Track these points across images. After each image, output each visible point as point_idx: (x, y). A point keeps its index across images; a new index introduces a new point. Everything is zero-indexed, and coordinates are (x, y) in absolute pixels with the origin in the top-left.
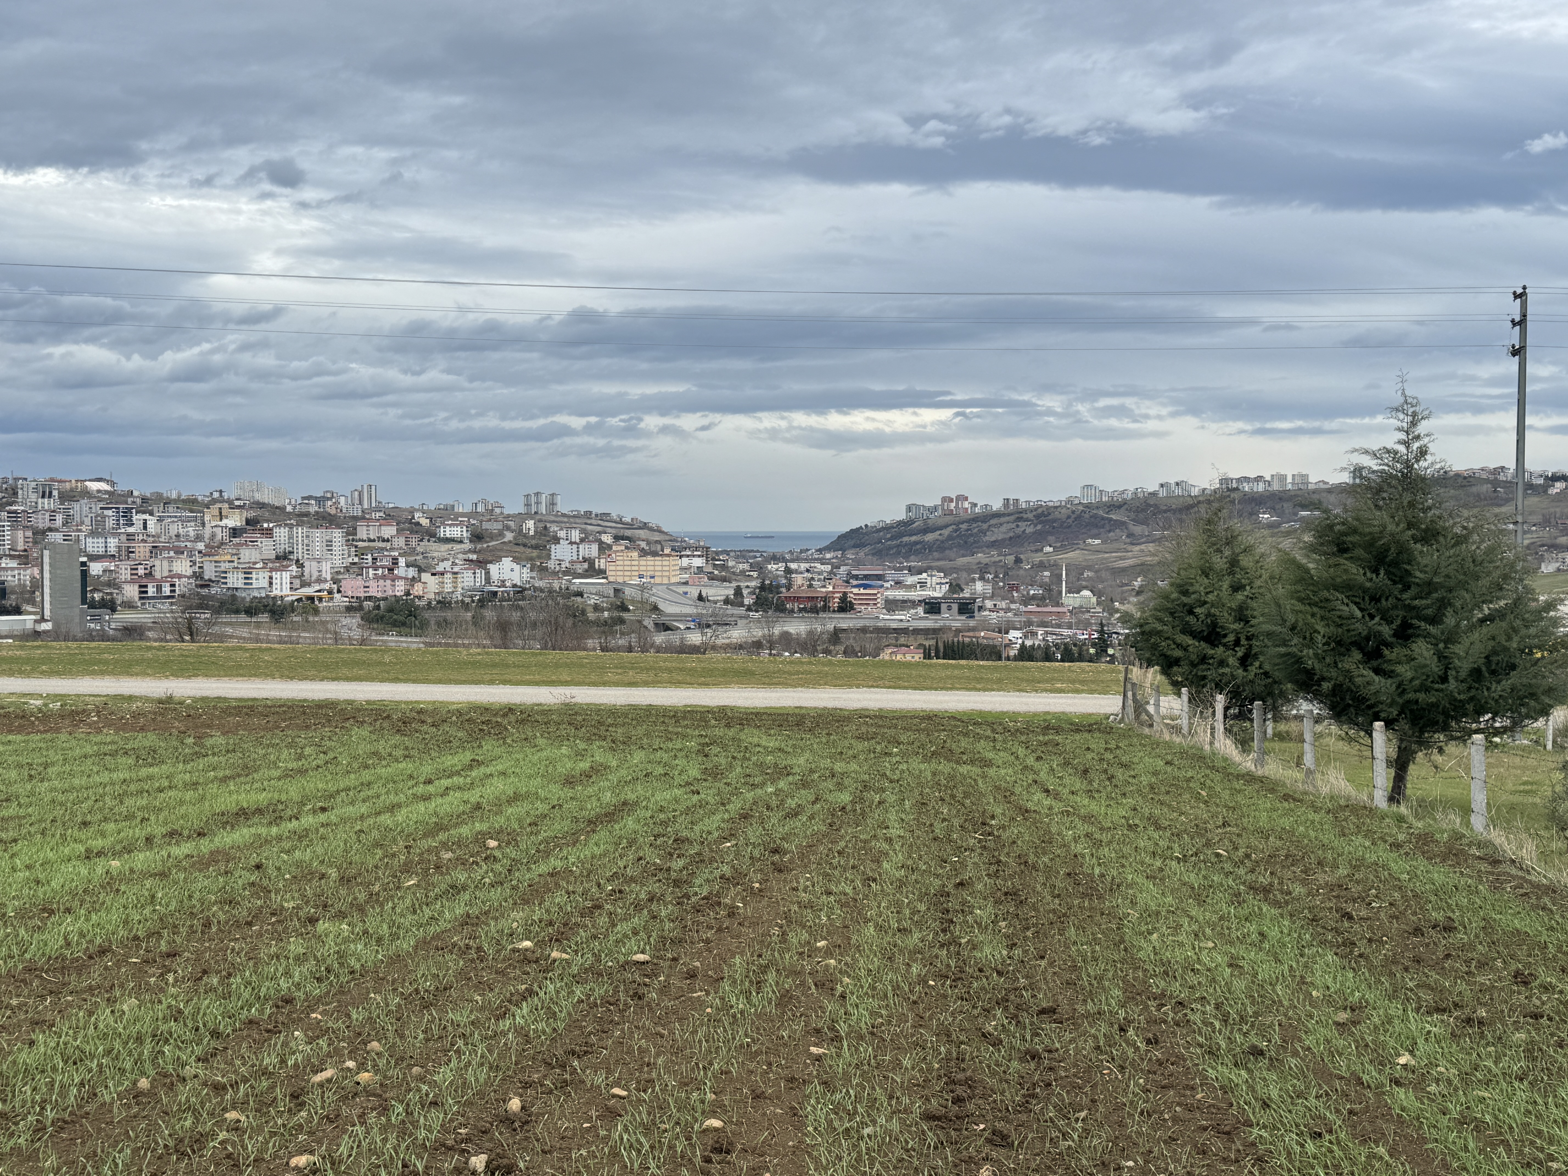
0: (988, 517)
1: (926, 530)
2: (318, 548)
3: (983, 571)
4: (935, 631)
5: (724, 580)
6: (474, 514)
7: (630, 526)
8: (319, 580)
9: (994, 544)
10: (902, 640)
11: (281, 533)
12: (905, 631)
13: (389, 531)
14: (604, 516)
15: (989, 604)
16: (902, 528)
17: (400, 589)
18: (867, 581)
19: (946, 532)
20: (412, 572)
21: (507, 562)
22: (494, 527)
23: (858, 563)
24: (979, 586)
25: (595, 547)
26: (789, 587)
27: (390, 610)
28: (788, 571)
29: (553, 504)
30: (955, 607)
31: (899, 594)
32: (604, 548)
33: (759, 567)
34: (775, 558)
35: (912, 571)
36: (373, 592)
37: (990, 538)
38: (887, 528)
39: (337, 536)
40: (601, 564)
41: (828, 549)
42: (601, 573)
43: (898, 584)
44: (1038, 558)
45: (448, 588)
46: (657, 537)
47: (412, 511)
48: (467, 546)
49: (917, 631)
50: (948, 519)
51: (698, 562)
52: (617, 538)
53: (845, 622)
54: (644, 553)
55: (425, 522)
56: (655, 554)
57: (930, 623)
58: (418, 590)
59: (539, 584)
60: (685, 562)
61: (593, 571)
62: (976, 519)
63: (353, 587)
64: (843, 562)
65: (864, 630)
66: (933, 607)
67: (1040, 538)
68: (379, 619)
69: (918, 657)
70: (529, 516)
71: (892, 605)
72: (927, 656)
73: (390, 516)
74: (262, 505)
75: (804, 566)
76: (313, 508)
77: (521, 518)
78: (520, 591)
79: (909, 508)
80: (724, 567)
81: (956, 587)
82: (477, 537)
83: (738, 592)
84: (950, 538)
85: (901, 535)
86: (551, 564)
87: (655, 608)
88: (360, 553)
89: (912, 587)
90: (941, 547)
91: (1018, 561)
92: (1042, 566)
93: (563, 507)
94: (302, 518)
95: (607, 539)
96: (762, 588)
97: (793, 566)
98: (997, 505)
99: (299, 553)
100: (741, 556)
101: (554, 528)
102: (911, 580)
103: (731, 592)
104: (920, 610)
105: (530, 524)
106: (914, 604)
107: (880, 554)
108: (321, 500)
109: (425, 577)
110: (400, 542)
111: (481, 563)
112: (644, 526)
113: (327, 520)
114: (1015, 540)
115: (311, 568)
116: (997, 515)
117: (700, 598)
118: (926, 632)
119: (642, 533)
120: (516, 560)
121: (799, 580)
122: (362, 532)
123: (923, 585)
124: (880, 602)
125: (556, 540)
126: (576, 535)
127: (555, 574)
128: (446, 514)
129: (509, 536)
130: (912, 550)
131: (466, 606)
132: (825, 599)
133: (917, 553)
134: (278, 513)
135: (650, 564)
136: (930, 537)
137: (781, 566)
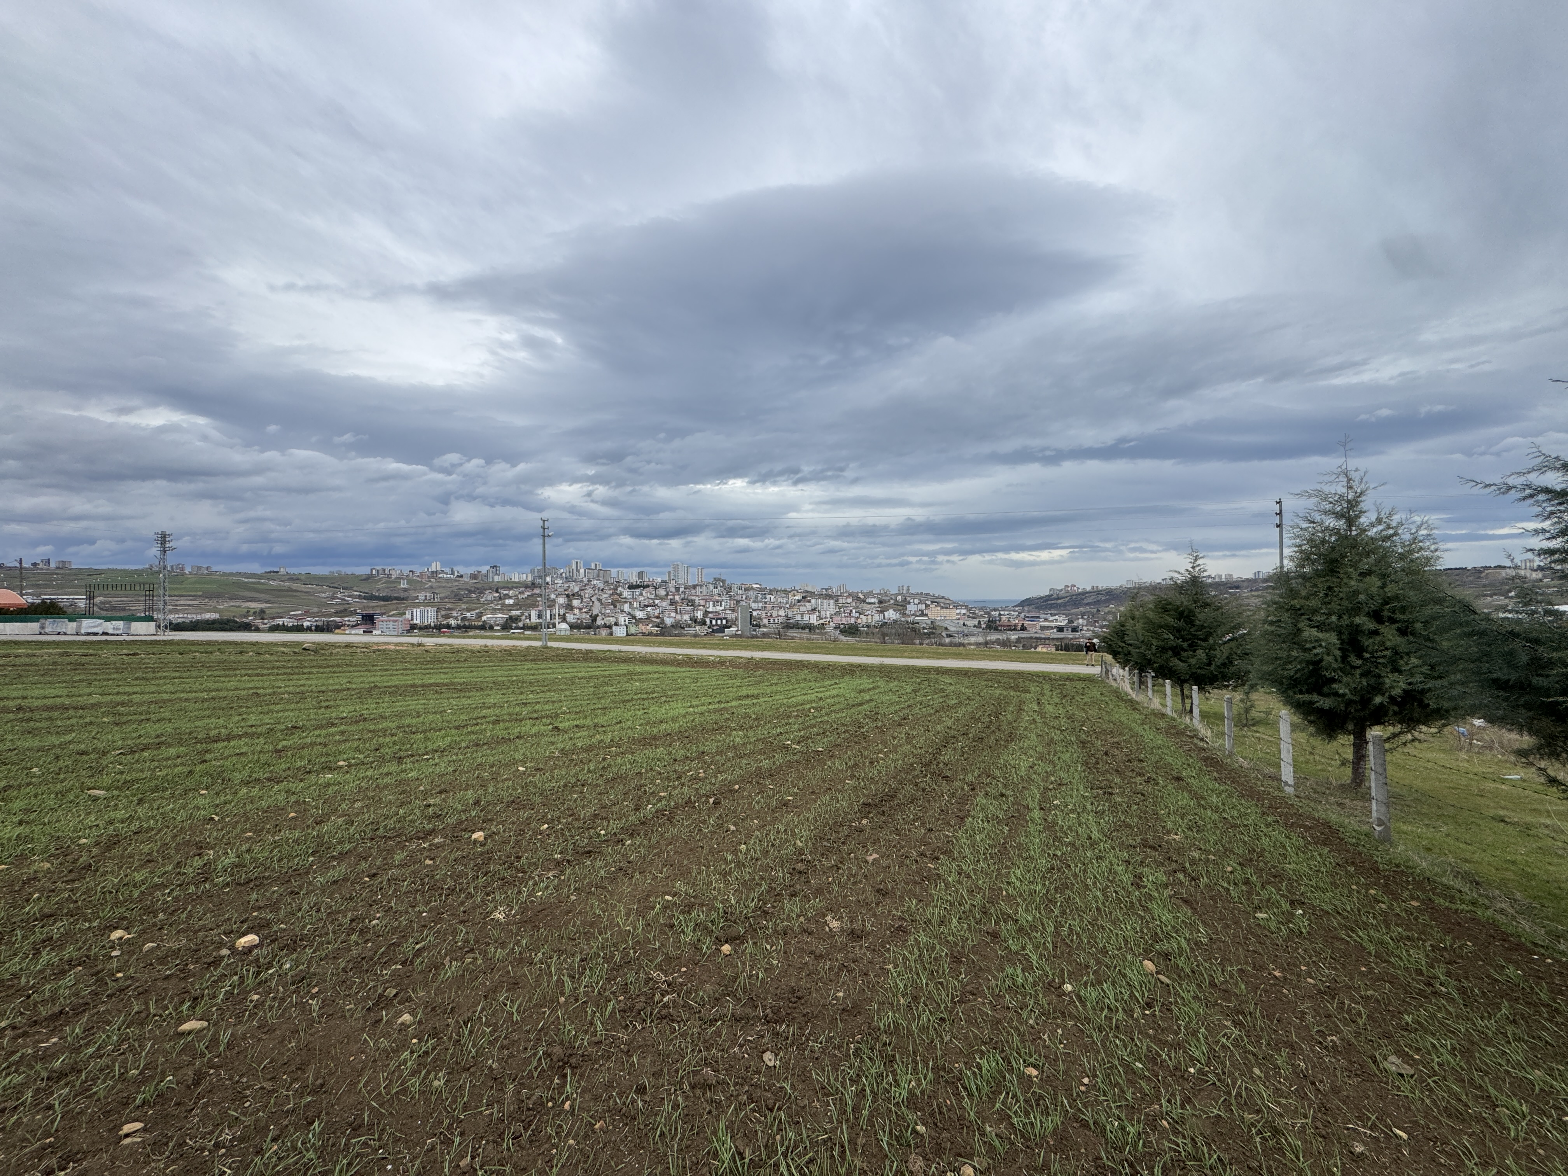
0: (1085, 593)
1: (1058, 599)
2: (825, 606)
3: (1083, 615)
4: (1061, 639)
5: (974, 618)
6: (880, 594)
7: (937, 598)
8: (826, 618)
9: (1087, 604)
10: (1047, 642)
11: (813, 601)
12: (1049, 639)
13: (850, 600)
14: (927, 594)
15: (1085, 628)
16: (1048, 598)
17: (853, 621)
18: (1033, 619)
19: (1067, 599)
20: (857, 615)
21: (891, 611)
22: (886, 598)
23: (1029, 612)
24: (1081, 621)
25: (924, 606)
26: (1000, 621)
27: (849, 628)
28: (1000, 615)
29: (908, 590)
30: (1070, 629)
31: (1046, 624)
32: (927, 606)
33: (988, 613)
34: (995, 610)
35: (1052, 615)
36: (844, 622)
37: (1086, 601)
38: (1041, 598)
39: (832, 602)
40: (926, 612)
41: (1017, 606)
42: (926, 615)
43: (1046, 620)
44: (1107, 610)
45: (870, 621)
46: (948, 602)
47: (858, 593)
48: (877, 605)
49: (1053, 639)
50: (1068, 594)
51: (964, 611)
52: (932, 602)
53: (1024, 635)
54: (942, 608)
55: (862, 597)
56: (947, 608)
57: (1061, 635)
58: (859, 621)
59: (903, 619)
60: (958, 611)
61: (923, 615)
62: (1079, 594)
63: (837, 620)
64: (1023, 611)
65: (1031, 638)
66: (1060, 629)
67: (1108, 601)
68: (845, 632)
69: (1053, 650)
70: (899, 594)
71: (1043, 628)
72: (1057, 650)
73: (850, 595)
74: (808, 592)
75: (1006, 613)
76: (824, 592)
77: (897, 595)
78: (896, 622)
79: (1051, 590)
80: (974, 613)
81: (1071, 621)
82: (880, 602)
83: (979, 623)
84: (1068, 601)
85: (1047, 600)
86: (907, 612)
87: (946, 629)
88: (840, 608)
89: (1052, 621)
90: (1064, 605)
91: (1098, 611)
92: (1109, 613)
93: (912, 591)
94: (820, 596)
95: (928, 602)
96: (989, 621)
97: (1002, 613)
98: (1089, 589)
99: (819, 608)
100: (981, 609)
101: (908, 599)
102: (1051, 618)
103: (976, 623)
104: (1055, 630)
105: (900, 597)
106: (1052, 628)
107: (1039, 608)
108: (827, 590)
109: (862, 616)
110: (853, 604)
111: (882, 612)
112: (943, 598)
113: (828, 596)
114: (1097, 603)
115: (823, 613)
116: (1089, 592)
117: (964, 625)
118: (1057, 639)
119: (942, 600)
120: (894, 610)
121: (1004, 618)
122: (840, 601)
123: (1056, 620)
124: (1038, 627)
125: (909, 603)
126: (916, 601)
127: (909, 616)
128: (870, 594)
129: (892, 602)
130: (1051, 607)
131: (876, 627)
132: (1015, 625)
133: (1054, 608)
134: (812, 594)
135: (945, 612)
136: (1060, 601)
137: (997, 613)
